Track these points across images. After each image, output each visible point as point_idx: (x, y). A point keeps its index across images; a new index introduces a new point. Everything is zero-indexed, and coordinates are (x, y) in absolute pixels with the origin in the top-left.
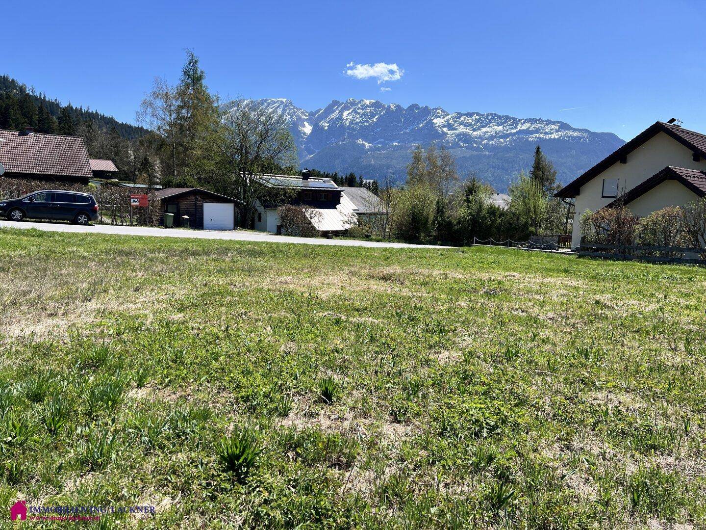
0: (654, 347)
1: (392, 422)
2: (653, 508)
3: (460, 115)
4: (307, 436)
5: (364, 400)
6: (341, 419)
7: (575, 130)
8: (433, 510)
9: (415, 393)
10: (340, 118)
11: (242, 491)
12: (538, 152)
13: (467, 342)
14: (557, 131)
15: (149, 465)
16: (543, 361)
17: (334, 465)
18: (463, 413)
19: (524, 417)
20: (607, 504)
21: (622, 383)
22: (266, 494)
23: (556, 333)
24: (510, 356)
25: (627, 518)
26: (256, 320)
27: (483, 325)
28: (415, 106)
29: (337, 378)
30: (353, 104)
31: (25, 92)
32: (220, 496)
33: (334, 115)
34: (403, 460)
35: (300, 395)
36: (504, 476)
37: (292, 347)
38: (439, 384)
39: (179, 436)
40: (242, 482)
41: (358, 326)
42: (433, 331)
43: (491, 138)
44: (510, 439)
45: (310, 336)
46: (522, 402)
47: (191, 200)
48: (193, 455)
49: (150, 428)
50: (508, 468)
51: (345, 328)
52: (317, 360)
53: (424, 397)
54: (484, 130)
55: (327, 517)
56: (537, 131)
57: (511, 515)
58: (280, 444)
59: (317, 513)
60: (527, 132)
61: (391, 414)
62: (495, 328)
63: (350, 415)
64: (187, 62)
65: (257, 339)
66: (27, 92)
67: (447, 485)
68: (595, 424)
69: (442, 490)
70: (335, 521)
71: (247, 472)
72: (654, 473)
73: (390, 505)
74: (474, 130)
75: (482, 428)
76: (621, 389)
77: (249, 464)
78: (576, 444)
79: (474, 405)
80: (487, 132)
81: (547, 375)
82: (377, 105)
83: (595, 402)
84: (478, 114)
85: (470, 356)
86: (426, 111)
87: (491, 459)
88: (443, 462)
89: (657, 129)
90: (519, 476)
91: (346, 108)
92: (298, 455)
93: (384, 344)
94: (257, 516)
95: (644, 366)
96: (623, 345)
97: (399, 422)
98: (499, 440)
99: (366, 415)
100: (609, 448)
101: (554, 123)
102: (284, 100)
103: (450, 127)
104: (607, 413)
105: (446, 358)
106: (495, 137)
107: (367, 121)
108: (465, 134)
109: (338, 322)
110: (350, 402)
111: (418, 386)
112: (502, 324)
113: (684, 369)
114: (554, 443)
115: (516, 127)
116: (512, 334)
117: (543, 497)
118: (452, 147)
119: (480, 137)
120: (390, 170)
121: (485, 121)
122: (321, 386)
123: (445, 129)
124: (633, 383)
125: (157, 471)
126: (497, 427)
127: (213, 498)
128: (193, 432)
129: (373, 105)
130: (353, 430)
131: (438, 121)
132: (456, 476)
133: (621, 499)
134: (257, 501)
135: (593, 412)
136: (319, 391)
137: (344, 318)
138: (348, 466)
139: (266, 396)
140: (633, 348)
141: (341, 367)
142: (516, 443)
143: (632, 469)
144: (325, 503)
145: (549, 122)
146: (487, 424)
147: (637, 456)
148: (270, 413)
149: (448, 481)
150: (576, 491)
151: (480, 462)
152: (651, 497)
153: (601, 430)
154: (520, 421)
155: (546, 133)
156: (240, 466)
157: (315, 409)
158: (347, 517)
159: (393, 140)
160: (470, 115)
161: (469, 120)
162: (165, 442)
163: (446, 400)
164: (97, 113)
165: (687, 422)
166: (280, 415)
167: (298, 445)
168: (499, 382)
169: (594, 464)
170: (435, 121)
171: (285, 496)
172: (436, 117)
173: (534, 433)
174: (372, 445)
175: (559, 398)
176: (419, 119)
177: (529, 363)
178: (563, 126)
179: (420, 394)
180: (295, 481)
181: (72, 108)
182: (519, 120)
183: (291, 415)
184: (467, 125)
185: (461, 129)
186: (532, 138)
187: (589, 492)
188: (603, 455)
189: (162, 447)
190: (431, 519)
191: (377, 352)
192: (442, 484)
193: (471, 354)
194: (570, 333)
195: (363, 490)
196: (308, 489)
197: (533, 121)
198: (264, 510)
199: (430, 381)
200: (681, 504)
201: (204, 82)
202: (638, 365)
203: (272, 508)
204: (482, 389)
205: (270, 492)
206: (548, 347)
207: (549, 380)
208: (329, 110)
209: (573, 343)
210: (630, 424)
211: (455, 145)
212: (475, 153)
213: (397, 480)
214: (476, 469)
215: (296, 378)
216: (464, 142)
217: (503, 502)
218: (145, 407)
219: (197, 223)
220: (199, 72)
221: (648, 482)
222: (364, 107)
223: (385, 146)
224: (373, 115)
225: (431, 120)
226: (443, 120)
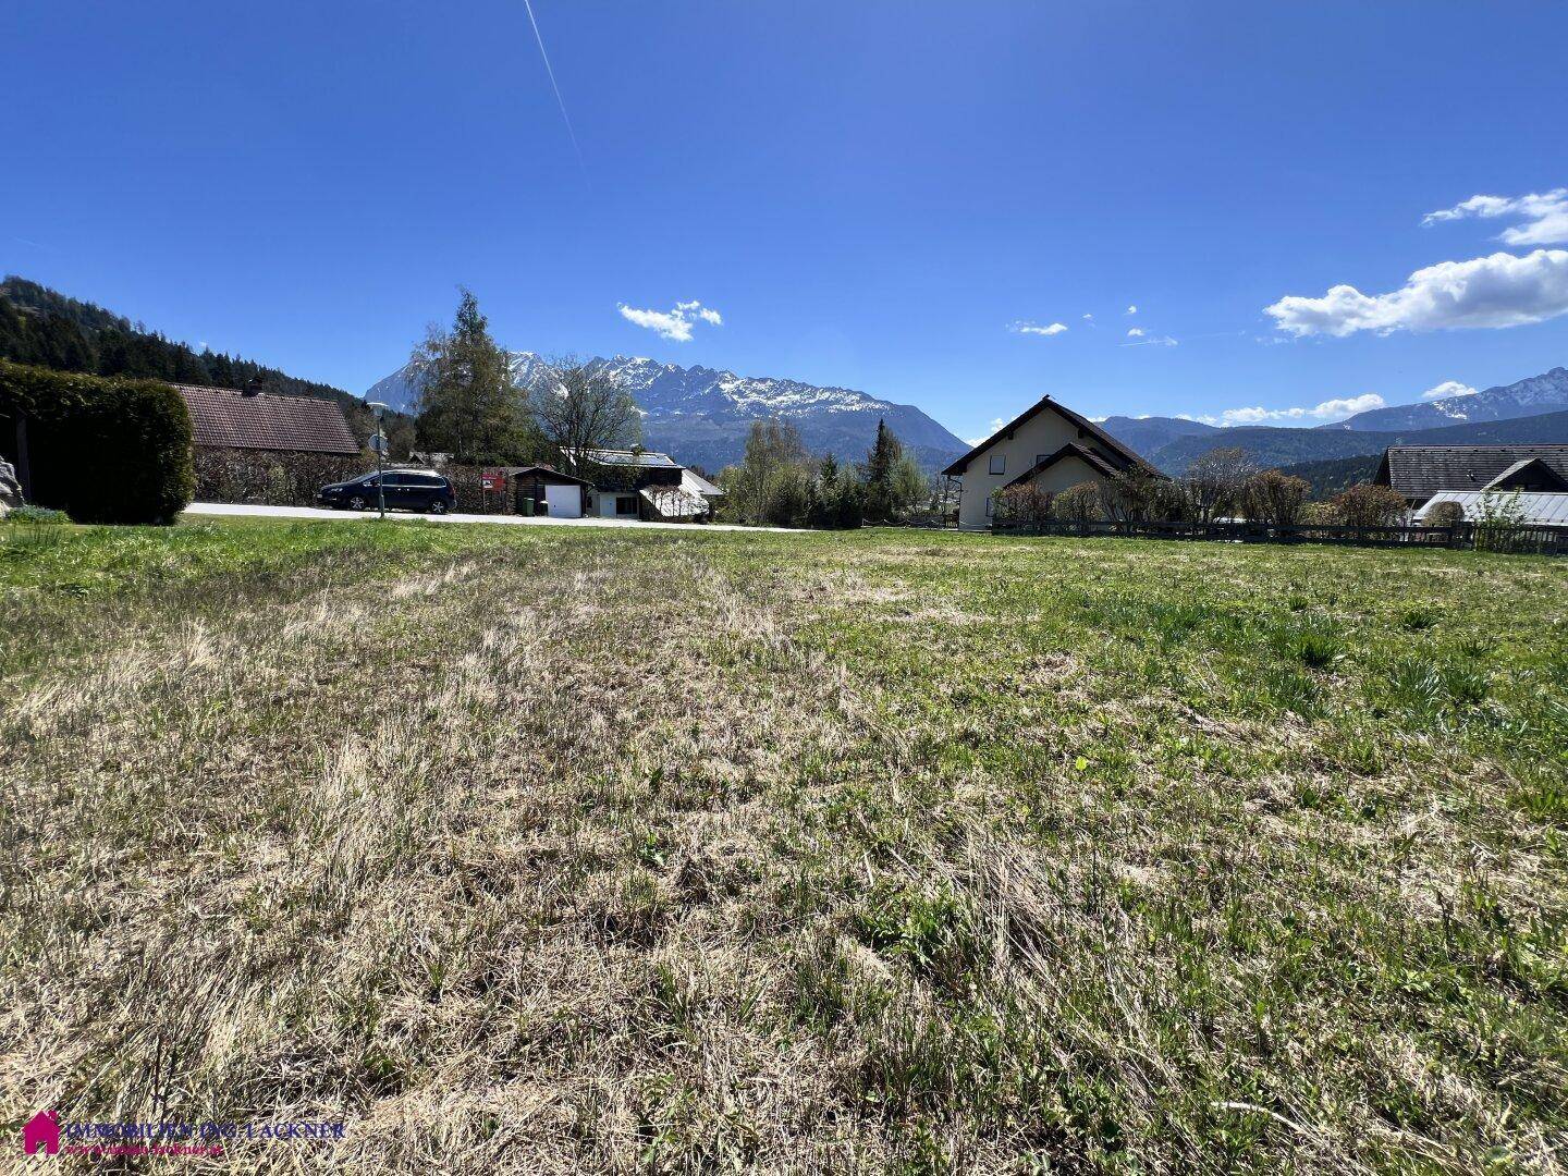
3: (751, 380)
7: (877, 402)
10: (605, 379)
14: (858, 402)
28: (697, 368)
30: (622, 362)
31: (128, 329)
33: (597, 375)
43: (787, 409)
47: (530, 482)
54: (779, 399)
56: (837, 401)
60: (827, 402)
64: (461, 305)
66: (132, 329)
74: (768, 399)
80: (783, 401)
82: (651, 364)
84: (772, 380)
86: (712, 375)
89: (1046, 405)
91: (612, 367)
101: (855, 393)
102: (530, 354)
103: (741, 394)
106: (793, 407)
107: (640, 385)
108: (759, 404)
115: (814, 397)
118: (743, 419)
119: (775, 407)
120: (672, 445)
121: (780, 388)
123: (735, 397)
129: (646, 364)
131: (726, 387)
145: (849, 392)
155: (847, 405)
159: (673, 408)
160: (763, 381)
161: (761, 387)
164: (253, 363)
170: (723, 386)
172: (724, 382)
176: (704, 384)
178: (865, 397)
181: (211, 356)
182: (817, 389)
184: (760, 392)
185: (754, 397)
186: (833, 409)
197: (832, 390)
201: (486, 331)
208: (590, 369)
211: (748, 416)
212: (771, 425)
216: (758, 412)
220: (479, 318)
222: (636, 367)
223: (664, 415)
224: (647, 377)
225: (718, 385)
226: (732, 386)
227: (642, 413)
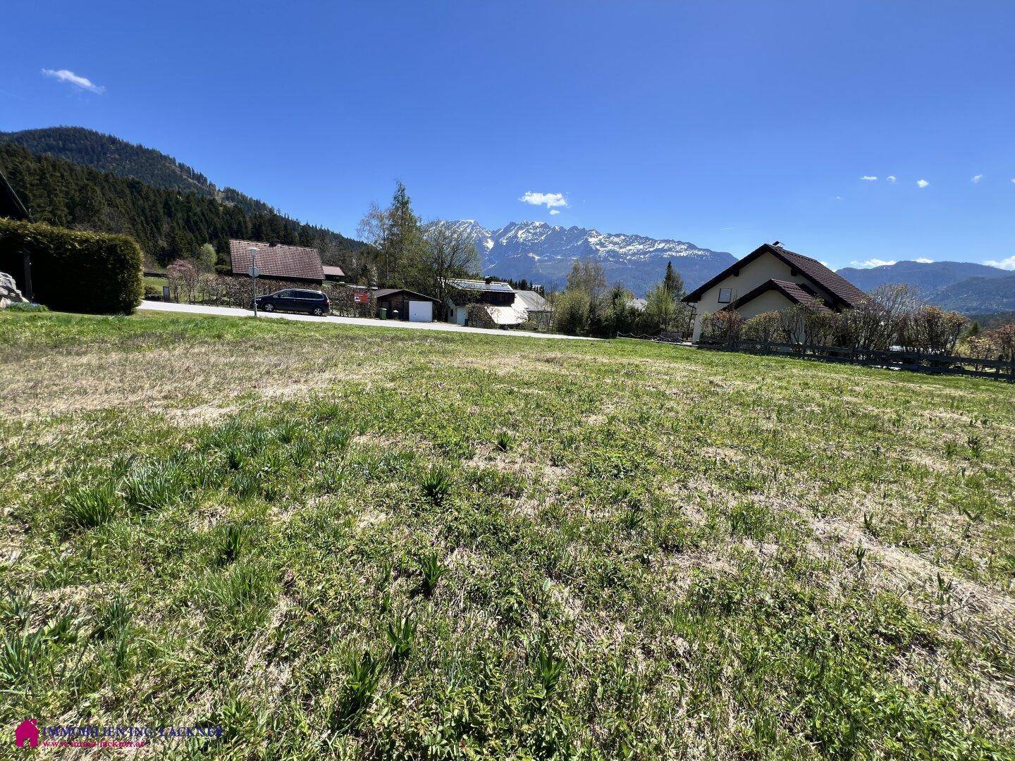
0: (754, 415)
1: (551, 466)
2: (748, 531)
3: (610, 235)
4: (486, 473)
5: (531, 450)
6: (514, 462)
7: (700, 250)
8: (581, 529)
9: (570, 445)
10: (516, 236)
11: (438, 511)
12: (669, 266)
13: (610, 409)
14: (686, 250)
15: (369, 491)
16: (668, 424)
17: (508, 495)
18: (606, 460)
19: (652, 464)
20: (712, 528)
21: (729, 442)
22: (456, 513)
23: (678, 404)
24: (643, 420)
25: (728, 539)
26: (449, 390)
27: (623, 397)
28: (575, 228)
29: (510, 433)
30: (527, 225)
32: (422, 514)
33: (510, 234)
34: (559, 493)
35: (482, 444)
36: (636, 506)
37: (477, 409)
38: (588, 439)
39: (391, 471)
40: (438, 505)
41: (527, 395)
42: (584, 401)
43: (634, 254)
44: (641, 480)
45: (489, 403)
46: (651, 454)
47: (400, 298)
48: (402, 484)
49: (370, 464)
50: (639, 501)
51: (517, 397)
52: (495, 419)
53: (577, 448)
54: (628, 248)
55: (502, 531)
56: (670, 249)
57: (640, 534)
58: (467, 479)
59: (495, 528)
60: (663, 250)
61: (551, 460)
62: (632, 399)
63: (519, 460)
64: (397, 189)
65: (449, 403)
67: (592, 511)
68: (705, 472)
69: (589, 515)
70: (508, 534)
71: (442, 498)
72: (750, 507)
73: (549, 525)
74: (621, 248)
75: (619, 471)
76: (726, 446)
77: (444, 492)
78: (691, 484)
79: (614, 455)
80: (631, 250)
81: (671, 434)
82: (545, 226)
83: (707, 455)
84: (624, 235)
85: (612, 419)
86: (584, 233)
87: (626, 493)
88: (590, 495)
89: (765, 250)
90: (647, 507)
91: (521, 228)
92: (480, 487)
93: (547, 409)
94: (450, 529)
95: (746, 429)
96: (729, 414)
97: (557, 466)
98: (633, 480)
99: (532, 460)
100: (716, 488)
101: (684, 244)
102: (472, 221)
103: (602, 245)
104: (715, 463)
105: (595, 420)
106: (637, 254)
107: (537, 239)
108: (614, 251)
109: (511, 392)
110: (520, 450)
111: (572, 440)
112: (638, 396)
113: (775, 432)
114: (674, 483)
115: (653, 247)
116: (645, 404)
117: (665, 521)
118: (603, 261)
119: (625, 254)
120: (554, 278)
121: (630, 240)
122: (498, 438)
123: (598, 247)
124: (736, 442)
125: (375, 495)
126: (631, 471)
127: (417, 515)
128: (402, 468)
129: (542, 226)
130: (522, 471)
131: (592, 240)
132: (600, 505)
133: (723, 524)
134: (450, 518)
135: (705, 462)
136: (496, 442)
137: (516, 389)
138: (518, 496)
139: (456, 444)
140: (737, 416)
141: (513, 425)
142: (646, 483)
143: (733, 504)
144: (500, 521)
145: (680, 243)
146: (624, 468)
147: (737, 494)
148: (460, 456)
149: (594, 509)
150: (690, 518)
151: (618, 496)
152: (746, 523)
153: (710, 475)
154: (649, 467)
155: (677, 252)
156: (437, 493)
157: (493, 455)
158: (517, 532)
159: (557, 254)
160: (618, 236)
161: (616, 240)
162: (382, 475)
163: (593, 451)
165: (776, 470)
166: (466, 458)
167: (481, 479)
168: (634, 439)
169: (704, 499)
170: (590, 240)
171: (470, 515)
172: (591, 237)
173: (659, 477)
174: (536, 482)
175: (679, 451)
176: (578, 237)
177: (658, 425)
178: (691, 247)
179: (573, 446)
180: (478, 505)
182: (656, 241)
183: (475, 459)
184: (615, 244)
185: (610, 247)
186: (666, 255)
187: (701, 520)
188: (711, 493)
189: (379, 478)
190: (580, 536)
191: (541, 415)
192: (589, 511)
193: (613, 418)
194: (690, 404)
195: (529, 513)
196: (487, 511)
197: (667, 241)
198: (454, 524)
199: (582, 437)
200: (770, 530)
201: (410, 206)
202: (740, 429)
203: (460, 524)
204: (620, 443)
205: (459, 512)
206: (672, 414)
207: (672, 438)
208: (507, 230)
209: (691, 412)
210: (733, 471)
211: (606, 259)
212: (621, 266)
213: (554, 507)
214: (615, 500)
215: (479, 432)
216: (613, 257)
217: (635, 524)
218: (366, 449)
219: (404, 317)
220: (406, 198)
221: (745, 513)
222: (535, 228)
223: (551, 259)
224: (541, 234)
225: (587, 239)
226: (596, 240)
227: (537, 258)
